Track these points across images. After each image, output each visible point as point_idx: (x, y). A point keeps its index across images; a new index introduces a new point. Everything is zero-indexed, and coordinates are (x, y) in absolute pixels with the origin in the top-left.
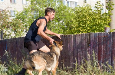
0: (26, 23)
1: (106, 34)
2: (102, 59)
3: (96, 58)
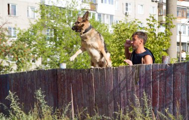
0: (35, 48)
1: (164, 66)
2: (158, 105)
3: (148, 102)
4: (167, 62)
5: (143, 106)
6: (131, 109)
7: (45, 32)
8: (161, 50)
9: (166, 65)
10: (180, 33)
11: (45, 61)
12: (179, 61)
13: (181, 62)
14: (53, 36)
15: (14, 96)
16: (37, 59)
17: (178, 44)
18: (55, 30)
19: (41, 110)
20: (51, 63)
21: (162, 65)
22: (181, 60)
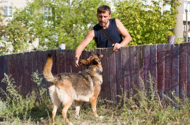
0: (31, 27)
1: (170, 48)
2: (163, 87)
3: (154, 85)
4: (172, 42)
5: (148, 89)
6: (135, 92)
7: (42, 11)
8: (166, 29)
9: (172, 45)
10: (186, 11)
11: (43, 42)
12: (185, 41)
13: (187, 41)
14: (51, 15)
15: (10, 79)
16: (34, 39)
17: (185, 23)
18: (53, 9)
19: (39, 93)
20: (49, 44)
21: (168, 46)
22: (187, 39)
